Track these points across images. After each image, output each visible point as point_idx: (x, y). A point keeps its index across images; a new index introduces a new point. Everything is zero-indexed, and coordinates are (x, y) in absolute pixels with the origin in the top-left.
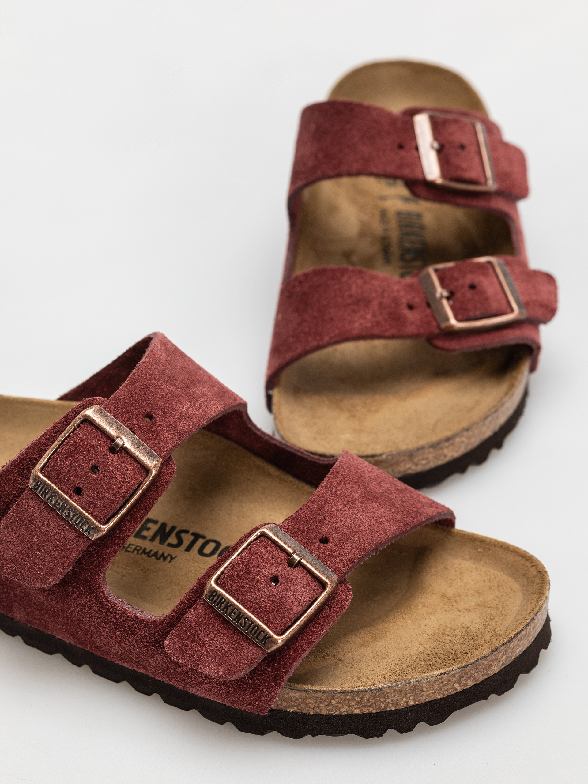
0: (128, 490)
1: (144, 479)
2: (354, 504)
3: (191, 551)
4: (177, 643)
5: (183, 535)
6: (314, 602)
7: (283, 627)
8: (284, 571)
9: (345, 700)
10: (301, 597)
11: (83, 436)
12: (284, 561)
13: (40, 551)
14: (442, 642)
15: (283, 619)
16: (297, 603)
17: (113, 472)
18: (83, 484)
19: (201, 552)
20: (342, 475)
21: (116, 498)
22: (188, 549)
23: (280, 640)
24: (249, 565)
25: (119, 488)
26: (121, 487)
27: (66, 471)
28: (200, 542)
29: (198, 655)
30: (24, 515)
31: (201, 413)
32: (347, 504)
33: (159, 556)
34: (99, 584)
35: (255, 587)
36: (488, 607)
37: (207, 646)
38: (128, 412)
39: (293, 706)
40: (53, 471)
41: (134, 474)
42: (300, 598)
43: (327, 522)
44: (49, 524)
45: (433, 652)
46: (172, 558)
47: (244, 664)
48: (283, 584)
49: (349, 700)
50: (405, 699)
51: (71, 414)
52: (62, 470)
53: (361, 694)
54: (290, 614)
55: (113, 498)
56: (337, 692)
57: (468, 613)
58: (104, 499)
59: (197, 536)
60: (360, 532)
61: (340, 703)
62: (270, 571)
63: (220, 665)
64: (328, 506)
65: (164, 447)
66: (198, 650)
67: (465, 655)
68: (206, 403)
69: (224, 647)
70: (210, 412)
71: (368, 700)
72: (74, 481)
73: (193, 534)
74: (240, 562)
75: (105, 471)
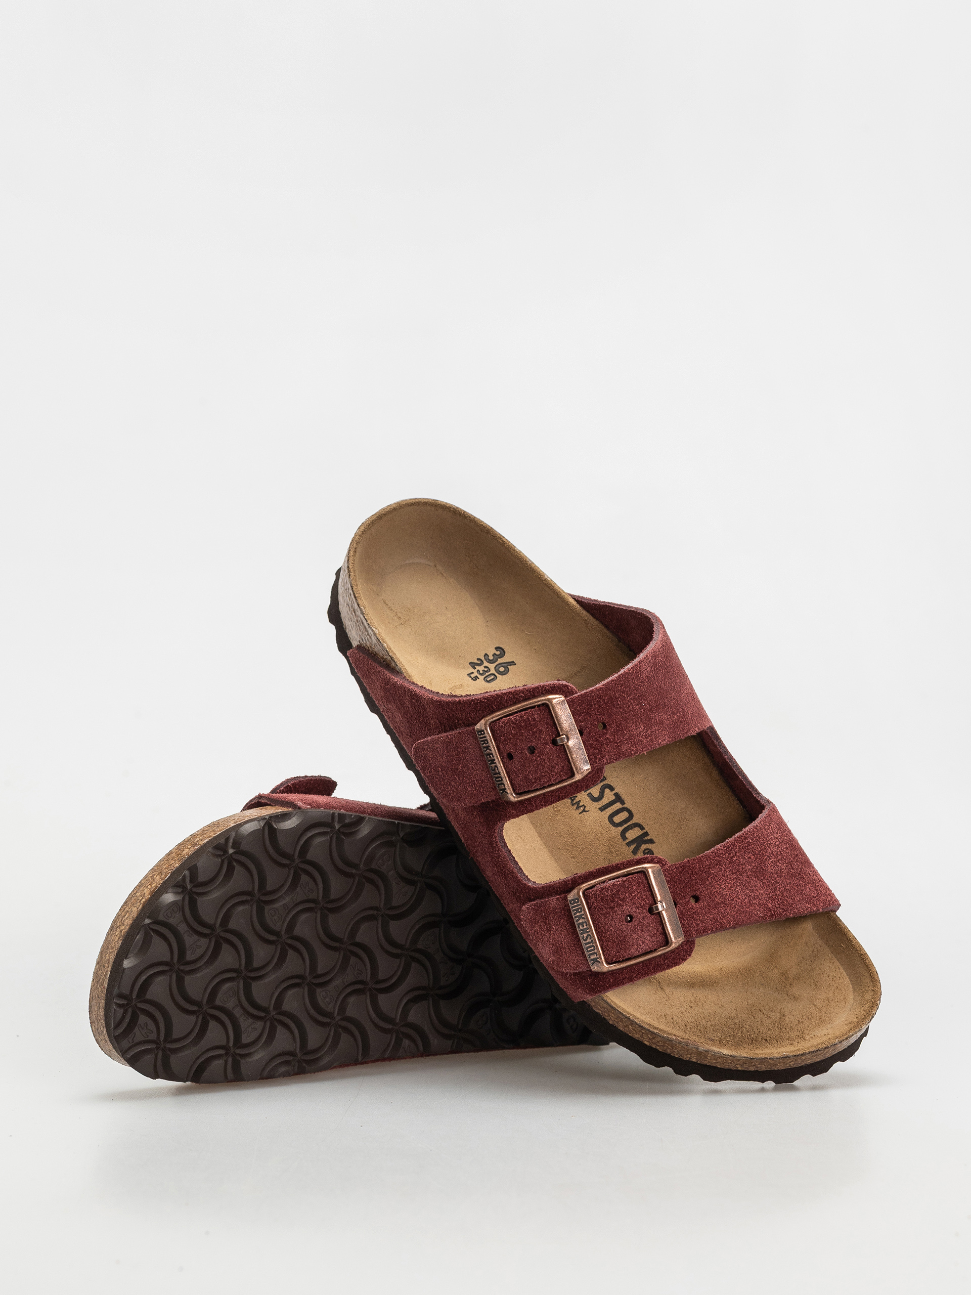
0: (548, 781)
1: (568, 778)
2: (741, 875)
3: (604, 812)
4: (531, 914)
5: (607, 791)
6: (651, 952)
7: (614, 959)
8: (641, 914)
9: (640, 1031)
10: (643, 943)
11: (537, 718)
12: (647, 906)
13: (459, 778)
14: (754, 1017)
15: (618, 953)
16: (636, 947)
17: (544, 761)
18: (517, 755)
19: (611, 818)
20: (749, 841)
21: (535, 782)
22: (602, 809)
23: (606, 967)
24: (615, 895)
25: (543, 776)
26: (545, 776)
27: (509, 737)
28: (618, 806)
29: (541, 934)
30: (461, 744)
31: (648, 742)
32: (735, 873)
33: (575, 802)
34: (495, 830)
35: (610, 915)
36: (814, 1005)
37: (552, 932)
38: (587, 713)
39: (599, 1010)
40: (499, 729)
41: (561, 771)
42: (641, 944)
43: (708, 883)
44: (476, 764)
45: (740, 1024)
46: (584, 811)
47: (571, 966)
48: (633, 926)
49: (643, 1033)
50: (689, 1056)
51: (540, 688)
52: (506, 734)
53: (655, 1036)
54: (626, 952)
55: (533, 781)
56: (636, 1023)
57: (794, 1002)
58: (526, 778)
59: (618, 798)
60: (729, 906)
61: (635, 1031)
62: (630, 909)
63: (554, 953)
64: (719, 867)
65: (600, 760)
66: (543, 931)
67: (764, 1041)
68: (657, 732)
69: (563, 943)
70: (656, 744)
71: (659, 1042)
72: (510, 748)
73: (616, 795)
74: (610, 889)
75: (539, 757)
